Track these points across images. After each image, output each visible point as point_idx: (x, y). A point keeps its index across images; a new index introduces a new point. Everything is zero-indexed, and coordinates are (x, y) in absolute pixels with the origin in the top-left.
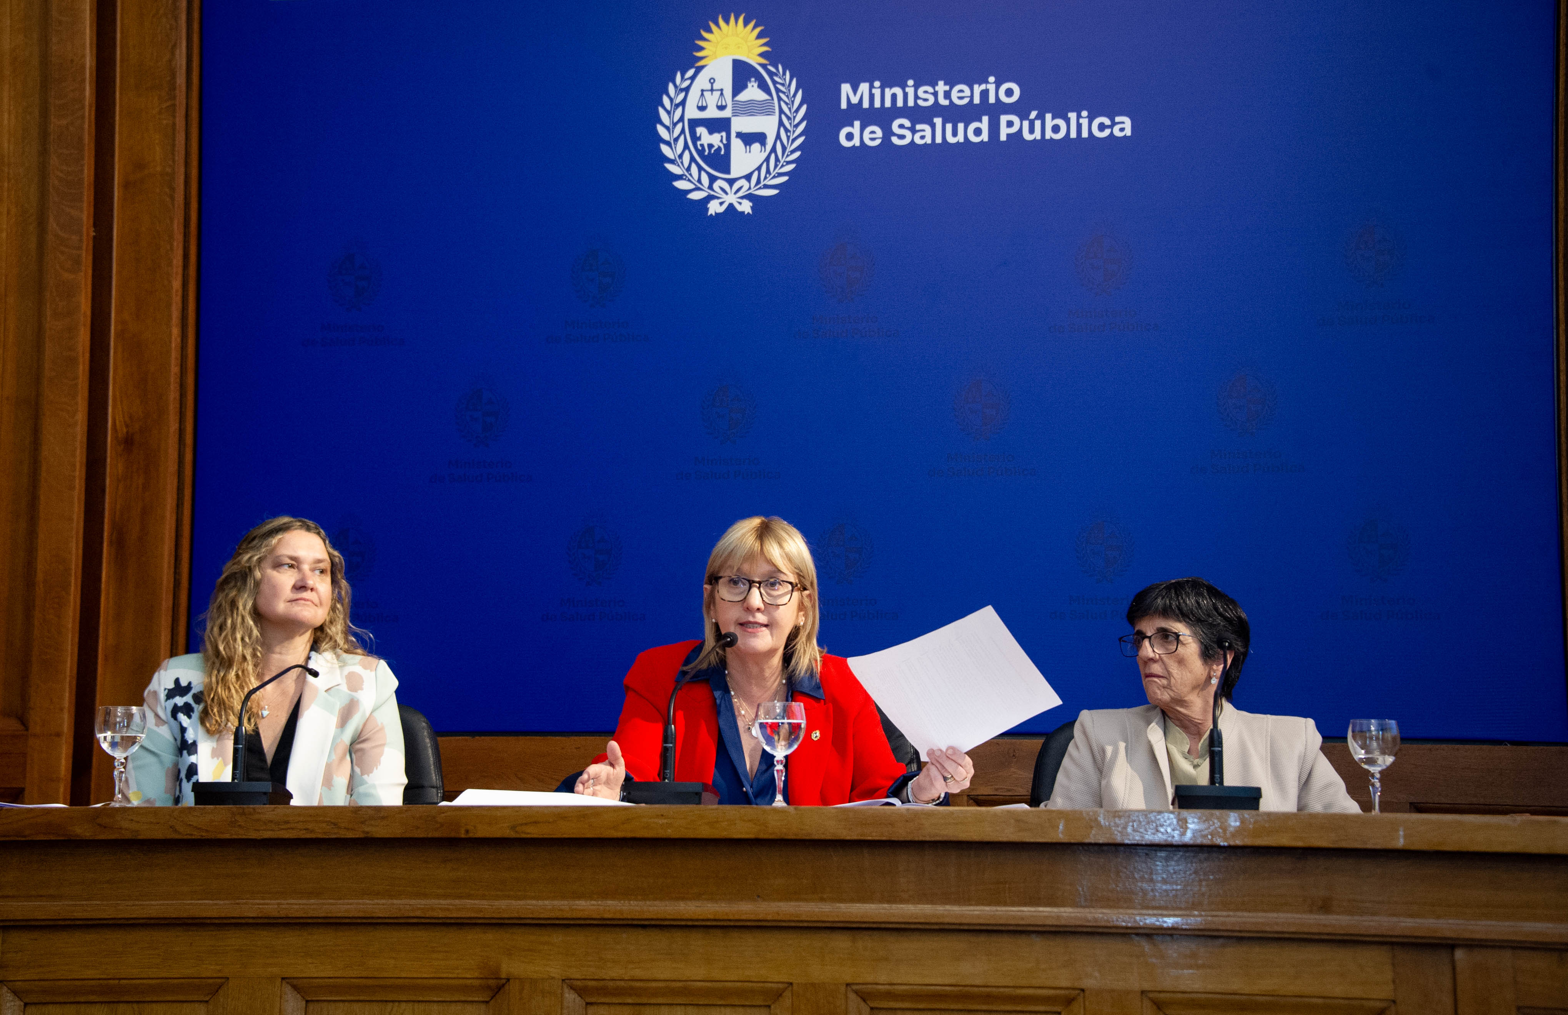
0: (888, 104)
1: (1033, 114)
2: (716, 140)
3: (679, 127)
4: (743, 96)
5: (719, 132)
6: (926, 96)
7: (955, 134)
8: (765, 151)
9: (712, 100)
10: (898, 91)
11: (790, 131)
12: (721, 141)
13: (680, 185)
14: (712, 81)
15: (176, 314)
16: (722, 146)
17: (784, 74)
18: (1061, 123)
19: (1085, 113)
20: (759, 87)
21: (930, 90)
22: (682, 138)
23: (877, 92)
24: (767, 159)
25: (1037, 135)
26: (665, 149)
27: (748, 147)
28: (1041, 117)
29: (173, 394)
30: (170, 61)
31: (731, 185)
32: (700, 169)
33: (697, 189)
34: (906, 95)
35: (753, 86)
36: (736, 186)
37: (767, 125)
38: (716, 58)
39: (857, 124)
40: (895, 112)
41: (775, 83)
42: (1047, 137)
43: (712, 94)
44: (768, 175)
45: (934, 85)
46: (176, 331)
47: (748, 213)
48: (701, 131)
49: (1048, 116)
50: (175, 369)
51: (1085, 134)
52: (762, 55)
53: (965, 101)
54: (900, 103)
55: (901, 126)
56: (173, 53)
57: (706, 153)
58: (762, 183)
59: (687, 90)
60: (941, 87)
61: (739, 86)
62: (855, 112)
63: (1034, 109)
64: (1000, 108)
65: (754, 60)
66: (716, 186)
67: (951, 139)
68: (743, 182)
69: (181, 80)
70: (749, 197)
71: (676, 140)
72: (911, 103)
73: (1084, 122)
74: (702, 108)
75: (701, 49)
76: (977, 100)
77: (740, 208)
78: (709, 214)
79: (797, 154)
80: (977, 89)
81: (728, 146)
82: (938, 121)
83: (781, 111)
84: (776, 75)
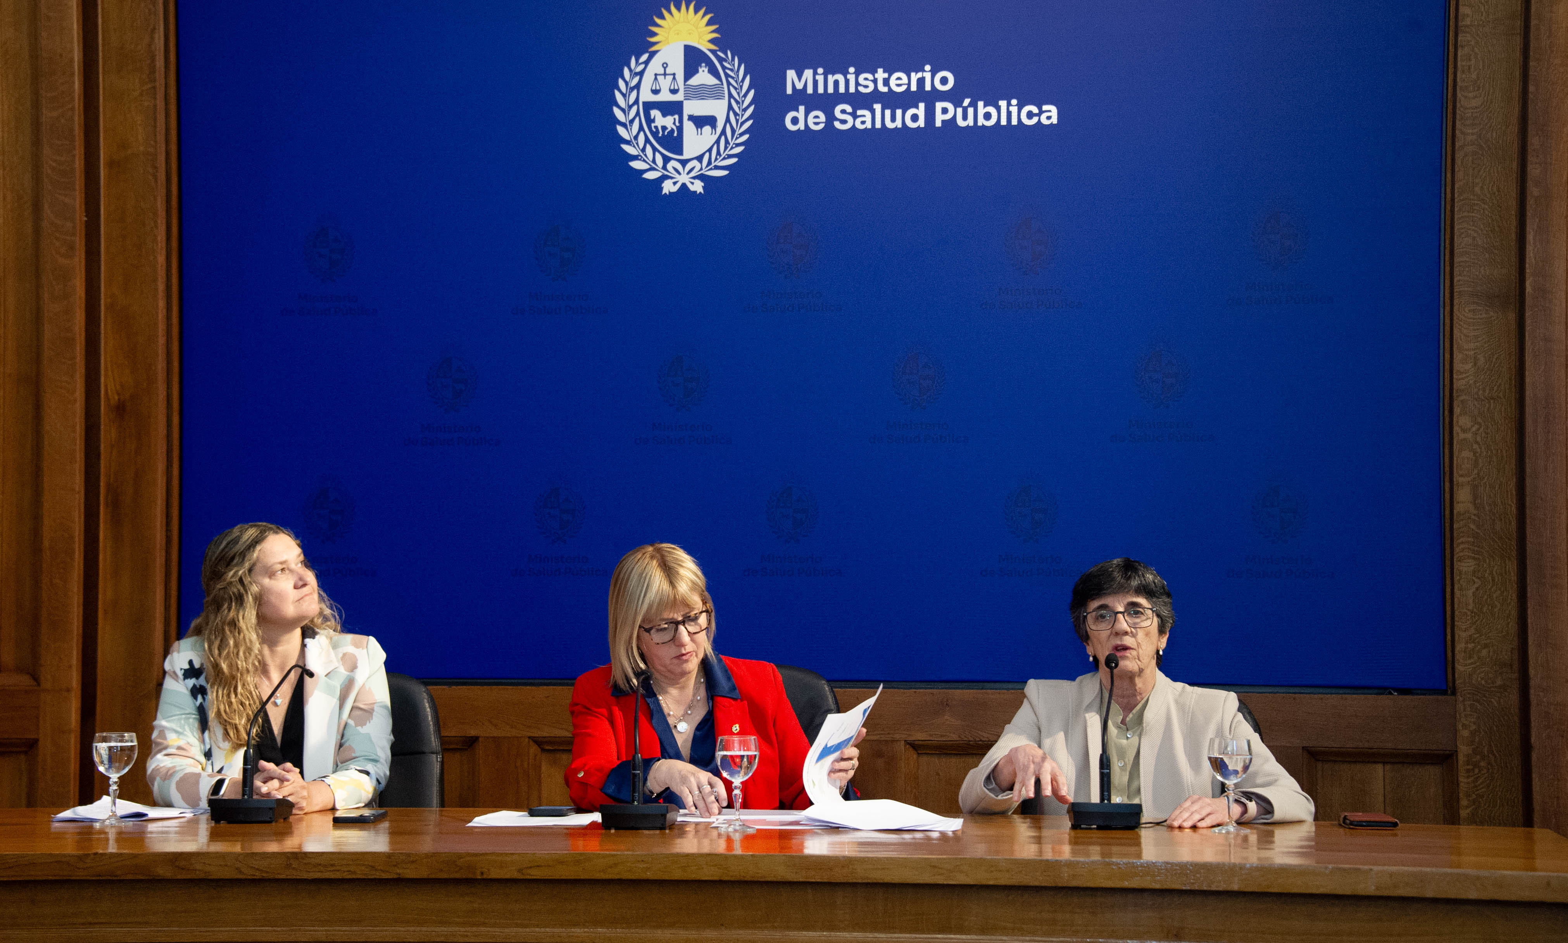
0: (831, 90)
1: (967, 102)
2: (669, 122)
3: (634, 109)
4: (694, 81)
5: (672, 115)
6: (866, 83)
7: (893, 119)
8: (715, 133)
9: (665, 84)
10: (840, 77)
11: (739, 115)
12: (674, 123)
13: (636, 165)
14: (665, 65)
15: (161, 287)
16: (675, 128)
17: (733, 59)
18: (992, 110)
19: (1014, 102)
20: (709, 72)
21: (870, 77)
22: (637, 121)
23: (820, 79)
24: (718, 142)
25: (970, 122)
26: (621, 130)
27: (699, 130)
28: (974, 104)
29: (161, 366)
30: (150, 45)
31: (684, 166)
32: (655, 150)
33: (652, 169)
34: (847, 82)
35: (703, 71)
36: (689, 166)
37: (717, 108)
38: (668, 43)
39: (802, 108)
40: (838, 98)
41: (724, 68)
42: (980, 124)
43: (665, 78)
44: (718, 157)
45: (874, 72)
46: (162, 304)
47: (700, 193)
48: (655, 113)
49: (981, 104)
50: (162, 340)
51: (1014, 122)
52: (712, 41)
53: (903, 89)
54: (842, 90)
55: (843, 112)
56: (152, 38)
57: (660, 135)
58: (713, 164)
59: (641, 74)
60: (881, 75)
61: (690, 71)
62: (800, 98)
63: (968, 97)
64: (936, 96)
65: (705, 46)
66: (669, 166)
67: (890, 125)
68: (695, 163)
69: (160, 63)
70: (701, 177)
71: (632, 121)
72: (852, 90)
73: (1014, 110)
74: (656, 92)
75: (655, 34)
76: (914, 88)
77: (692, 188)
78: (663, 193)
79: (745, 137)
80: (914, 77)
81: (680, 129)
82: (878, 107)
83: (730, 96)
84: (725, 61)
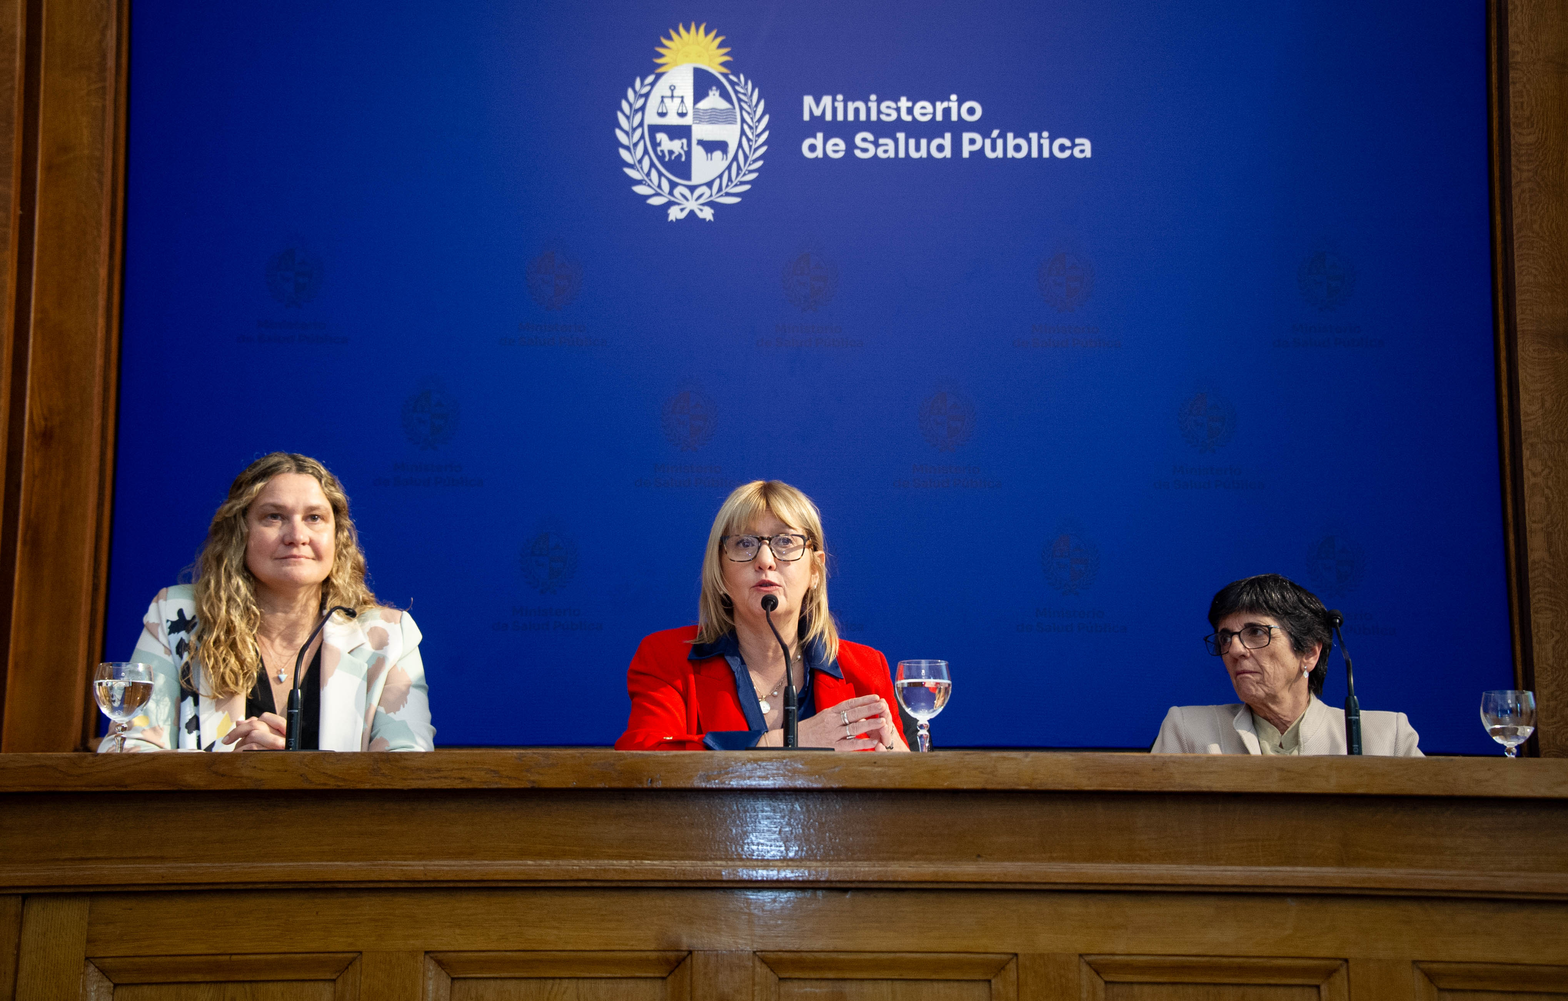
0: (851, 117)
1: (995, 133)
2: (677, 146)
3: (638, 133)
4: (703, 105)
5: (680, 138)
6: (889, 111)
7: (918, 149)
8: (727, 159)
9: (672, 106)
10: (860, 105)
11: (752, 141)
12: (682, 147)
13: (640, 190)
14: (672, 88)
15: (102, 302)
16: (683, 153)
17: (746, 83)
18: (1022, 142)
19: (1045, 134)
20: (721, 95)
21: (893, 105)
22: (641, 144)
23: (840, 106)
24: (729, 168)
25: (999, 153)
26: (624, 153)
27: (709, 155)
28: (1003, 136)
29: (97, 389)
30: (101, 42)
31: (692, 192)
32: (660, 174)
33: (657, 194)
34: (868, 110)
35: (714, 95)
36: (697, 192)
37: (729, 133)
38: (676, 65)
39: (820, 136)
40: (858, 126)
41: (736, 92)
42: (1009, 155)
43: (672, 100)
44: (730, 183)
45: (896, 100)
46: (101, 322)
47: (710, 221)
48: (661, 137)
49: (1010, 136)
50: (99, 361)
51: (1046, 154)
52: (724, 64)
53: (928, 118)
54: (863, 117)
55: (864, 140)
56: (103, 34)
57: (667, 159)
58: (724, 191)
59: (647, 96)
60: (904, 103)
61: (700, 94)
62: (818, 124)
63: (996, 128)
64: (962, 126)
65: (716, 70)
66: (677, 191)
67: (914, 155)
68: (704, 189)
69: (111, 63)
70: (711, 204)
71: (636, 145)
72: (874, 117)
73: (1045, 143)
74: (662, 115)
75: (661, 56)
76: (939, 117)
77: (701, 215)
78: (670, 219)
79: (760, 164)
80: (940, 106)
81: (689, 153)
82: (901, 136)
83: (743, 121)
84: (738, 85)
